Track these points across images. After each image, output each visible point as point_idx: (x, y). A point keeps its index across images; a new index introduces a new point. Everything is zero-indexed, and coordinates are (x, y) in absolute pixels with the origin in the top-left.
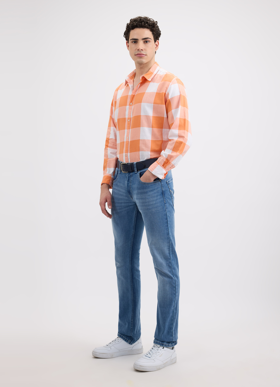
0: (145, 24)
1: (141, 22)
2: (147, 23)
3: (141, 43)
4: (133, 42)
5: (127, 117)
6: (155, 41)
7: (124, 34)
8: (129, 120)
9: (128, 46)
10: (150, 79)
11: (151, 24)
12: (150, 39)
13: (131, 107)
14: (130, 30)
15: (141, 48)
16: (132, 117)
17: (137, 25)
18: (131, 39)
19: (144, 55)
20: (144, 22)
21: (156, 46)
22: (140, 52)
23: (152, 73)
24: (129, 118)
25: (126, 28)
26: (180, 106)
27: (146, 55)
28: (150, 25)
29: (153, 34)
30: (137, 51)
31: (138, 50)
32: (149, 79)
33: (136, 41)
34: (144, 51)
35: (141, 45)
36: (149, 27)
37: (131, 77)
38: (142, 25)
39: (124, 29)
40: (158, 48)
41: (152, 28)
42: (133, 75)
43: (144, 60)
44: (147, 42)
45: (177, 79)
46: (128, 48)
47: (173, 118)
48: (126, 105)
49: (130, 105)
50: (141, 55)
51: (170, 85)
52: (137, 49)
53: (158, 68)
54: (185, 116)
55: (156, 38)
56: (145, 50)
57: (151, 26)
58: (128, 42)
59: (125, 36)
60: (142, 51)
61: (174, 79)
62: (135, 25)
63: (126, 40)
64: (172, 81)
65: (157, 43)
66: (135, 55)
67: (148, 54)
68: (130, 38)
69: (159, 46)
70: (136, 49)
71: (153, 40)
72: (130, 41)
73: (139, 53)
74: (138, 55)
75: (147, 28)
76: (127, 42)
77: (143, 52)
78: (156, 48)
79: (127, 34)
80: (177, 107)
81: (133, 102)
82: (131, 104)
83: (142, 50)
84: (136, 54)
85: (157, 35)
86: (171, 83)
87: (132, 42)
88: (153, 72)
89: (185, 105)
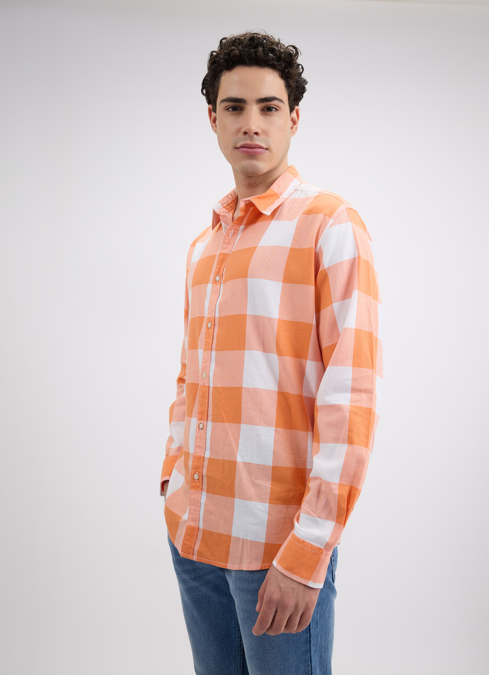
0: (266, 54)
1: (256, 47)
2: (273, 51)
3: (254, 110)
4: (231, 109)
5: (206, 315)
6: (292, 109)
7: (203, 84)
8: (209, 325)
9: (214, 121)
10: (267, 210)
11: (283, 55)
12: (281, 101)
13: (218, 287)
14: (221, 71)
15: (254, 129)
16: (217, 316)
17: (241, 55)
18: (225, 97)
19: (262, 148)
20: (263, 47)
21: (291, 123)
22: (252, 139)
23: (276, 196)
24: (209, 320)
25: (209, 68)
26: (356, 294)
27: (266, 149)
28: (279, 59)
29: (288, 86)
30: (241, 135)
31: (245, 133)
32: (265, 209)
33: (237, 106)
34: (262, 136)
35: (254, 118)
36: (276, 63)
37: (228, 205)
38: (256, 55)
39: (203, 71)
40: (296, 128)
41: (286, 67)
42: (234, 201)
43: (263, 166)
44: (269, 109)
45: (349, 210)
46: (214, 125)
47: (334, 325)
48: (207, 282)
49: (215, 282)
50: (253, 150)
51: (328, 225)
52: (243, 130)
53: (295, 183)
54: (371, 324)
55: (294, 100)
56: (265, 132)
57: (284, 61)
58: (213, 110)
59: (204, 91)
60: (255, 136)
61: (342, 207)
62: (237, 56)
63: (209, 103)
64: (335, 214)
65: (294, 115)
66: (236, 148)
67: (273, 147)
68: (220, 97)
69: (300, 123)
70: (239, 130)
71: (285, 107)
72: (220, 107)
73: (248, 142)
74: (245, 150)
75: (273, 67)
76: (209, 109)
77: (258, 141)
78: (292, 128)
79: (210, 87)
80: (347, 293)
81: (221, 272)
82: (218, 278)
83: (256, 133)
84: (239, 145)
85: (296, 91)
86: (332, 220)
87: (227, 109)
88: (281, 194)
89: (371, 290)
